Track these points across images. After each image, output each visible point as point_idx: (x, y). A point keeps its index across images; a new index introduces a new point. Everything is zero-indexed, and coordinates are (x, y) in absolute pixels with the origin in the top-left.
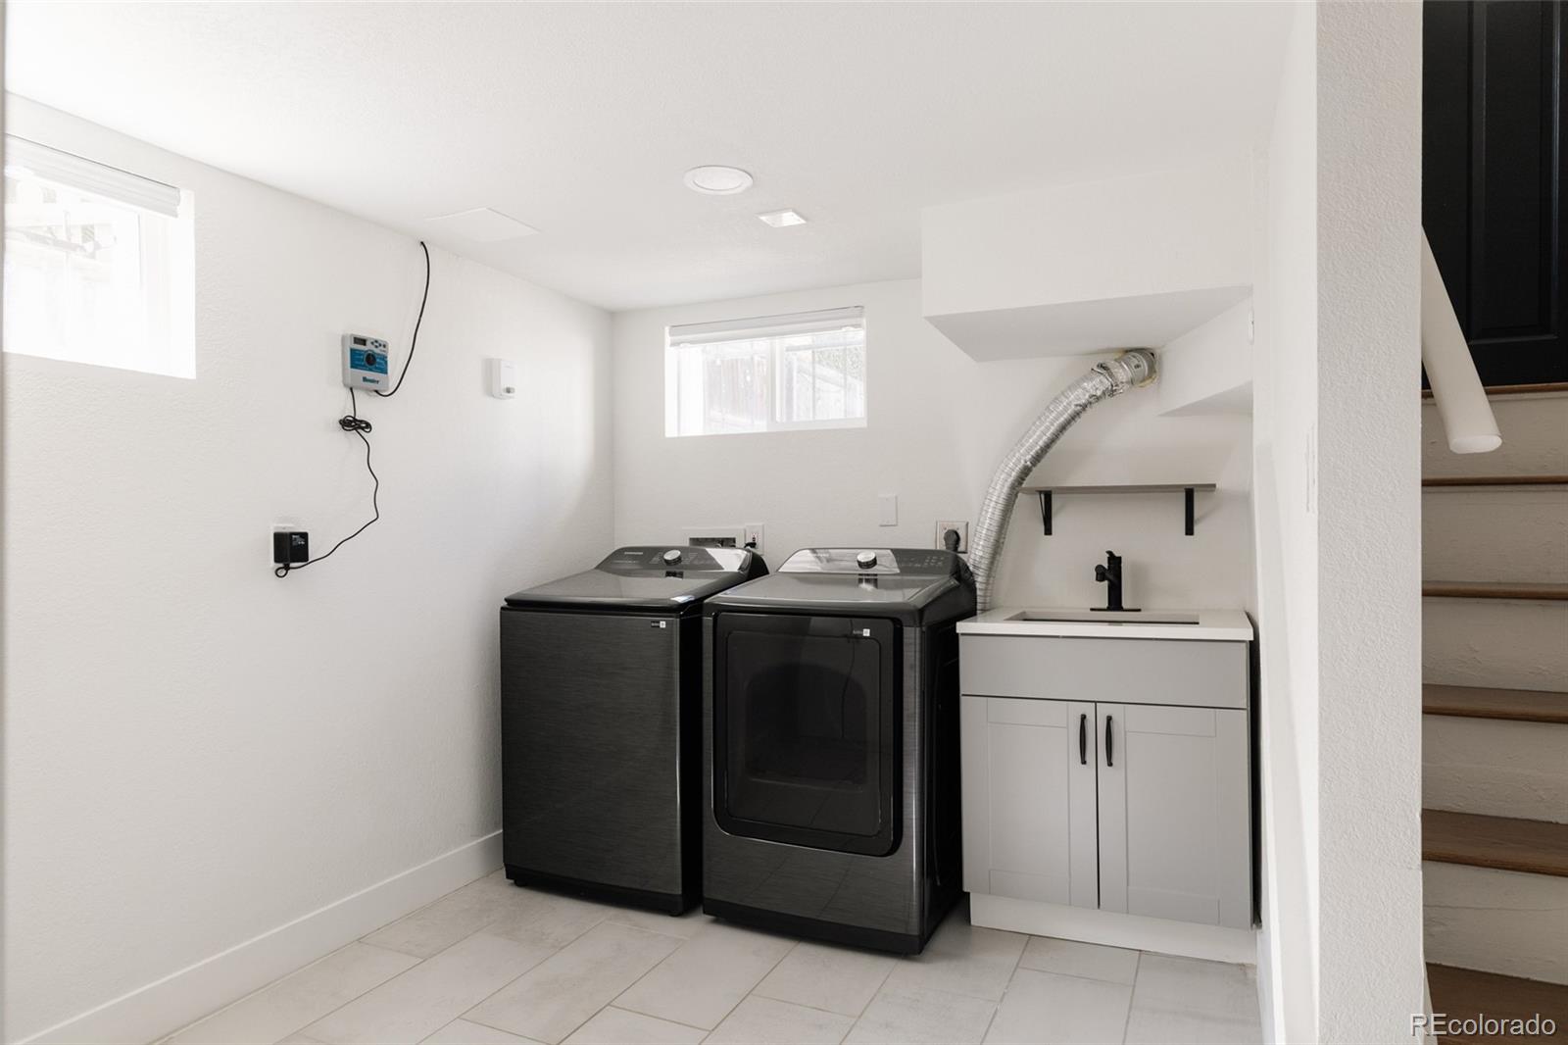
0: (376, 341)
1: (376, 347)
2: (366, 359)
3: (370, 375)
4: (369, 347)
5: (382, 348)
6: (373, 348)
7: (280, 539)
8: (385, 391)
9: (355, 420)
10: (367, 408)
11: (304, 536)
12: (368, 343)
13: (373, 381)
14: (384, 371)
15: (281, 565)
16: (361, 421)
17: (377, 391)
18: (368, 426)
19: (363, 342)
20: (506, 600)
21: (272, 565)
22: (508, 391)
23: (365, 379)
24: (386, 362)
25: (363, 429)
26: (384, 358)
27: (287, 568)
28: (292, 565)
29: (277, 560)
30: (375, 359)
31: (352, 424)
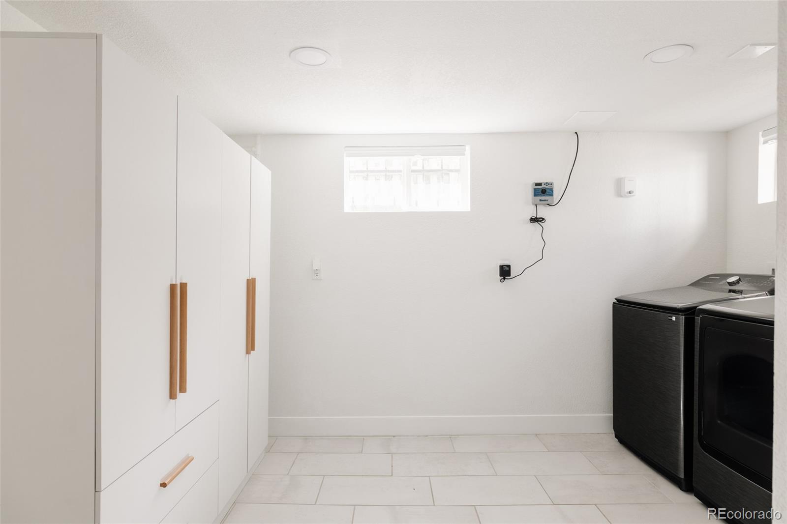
0: (547, 183)
1: (547, 185)
2: (542, 191)
3: (543, 198)
4: (543, 186)
5: (550, 185)
6: (545, 186)
7: (502, 267)
8: (553, 203)
9: (536, 218)
10: (543, 212)
11: (509, 266)
12: (543, 184)
13: (545, 200)
14: (551, 195)
15: (502, 278)
16: (540, 218)
17: (548, 204)
18: (543, 219)
19: (540, 184)
20: (616, 299)
21: (499, 278)
22: (630, 193)
23: (540, 200)
24: (553, 191)
25: (541, 221)
26: (552, 190)
27: (504, 279)
28: (506, 278)
29: (500, 276)
30: (545, 191)
31: (534, 220)
